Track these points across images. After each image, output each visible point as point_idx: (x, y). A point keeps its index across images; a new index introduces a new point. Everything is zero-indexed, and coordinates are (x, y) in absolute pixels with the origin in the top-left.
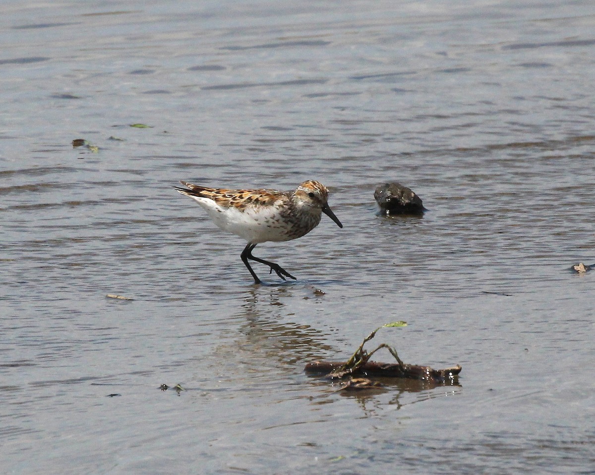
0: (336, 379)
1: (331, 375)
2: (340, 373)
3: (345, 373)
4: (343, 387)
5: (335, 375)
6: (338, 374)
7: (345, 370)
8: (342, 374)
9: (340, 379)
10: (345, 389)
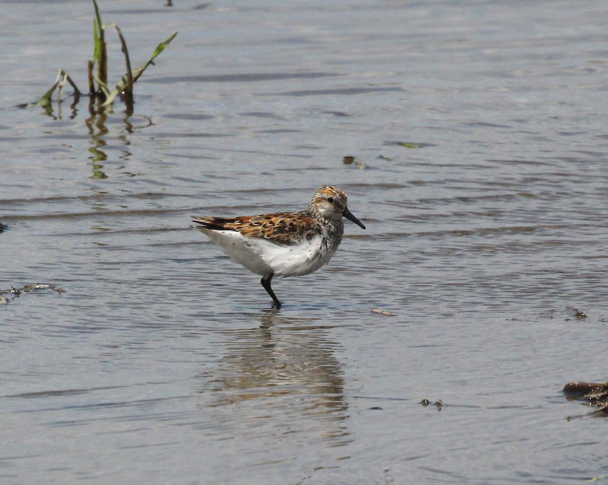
0: (594, 400)
1: (588, 396)
2: (598, 394)
3: (603, 394)
4: (601, 408)
5: (593, 396)
6: (596, 395)
7: (603, 391)
8: (600, 395)
9: (598, 400)
10: (603, 410)
